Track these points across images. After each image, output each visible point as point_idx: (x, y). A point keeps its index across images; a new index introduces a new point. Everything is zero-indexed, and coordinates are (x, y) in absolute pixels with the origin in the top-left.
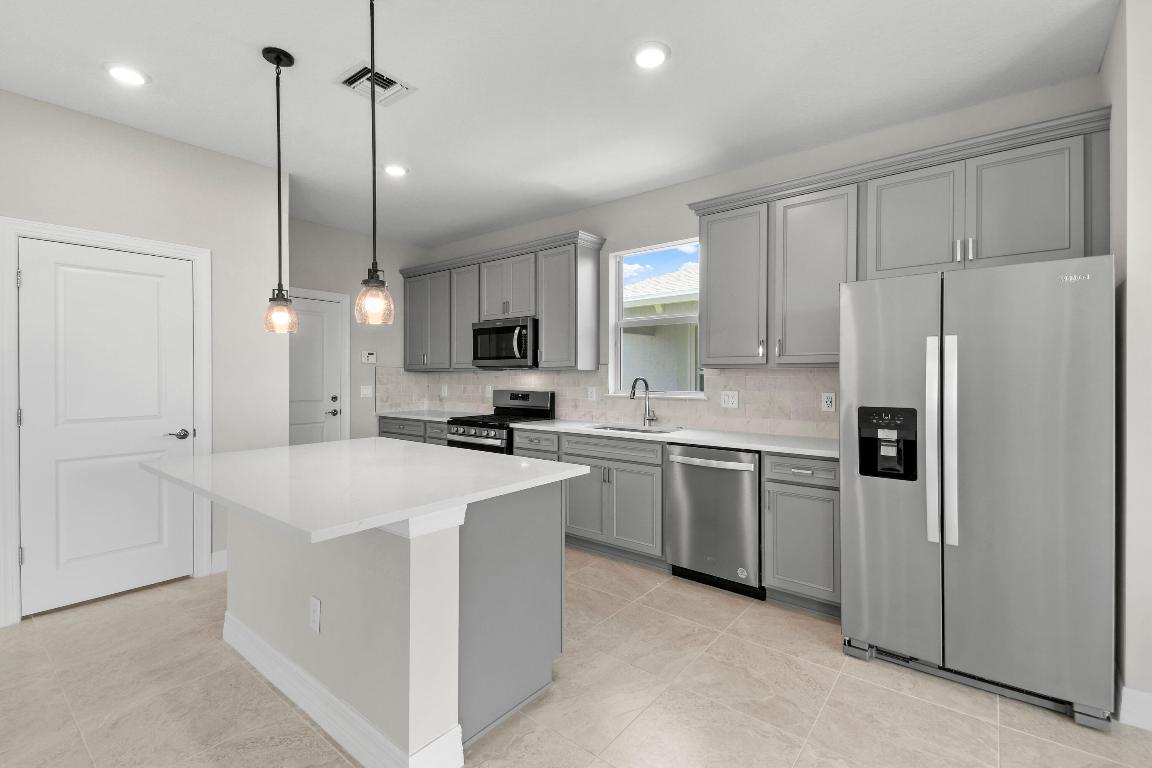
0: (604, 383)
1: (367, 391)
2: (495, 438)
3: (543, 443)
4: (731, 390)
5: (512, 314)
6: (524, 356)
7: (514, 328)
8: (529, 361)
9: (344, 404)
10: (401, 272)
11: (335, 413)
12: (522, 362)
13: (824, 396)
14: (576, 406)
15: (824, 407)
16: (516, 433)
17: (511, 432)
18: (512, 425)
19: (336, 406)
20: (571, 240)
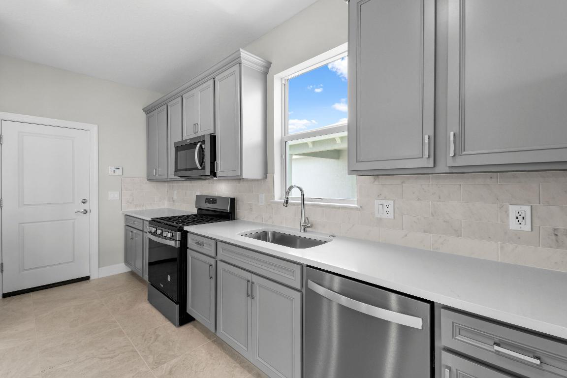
0: (271, 191)
1: (114, 195)
2: (172, 238)
3: (206, 247)
4: (385, 199)
5: (200, 134)
6: (203, 168)
7: (196, 144)
8: (208, 171)
9: (93, 205)
10: (143, 109)
11: (85, 212)
12: (201, 173)
13: (513, 210)
14: (251, 209)
15: (513, 225)
16: (189, 236)
17: (185, 234)
18: (186, 228)
19: (86, 207)
20: (237, 61)
